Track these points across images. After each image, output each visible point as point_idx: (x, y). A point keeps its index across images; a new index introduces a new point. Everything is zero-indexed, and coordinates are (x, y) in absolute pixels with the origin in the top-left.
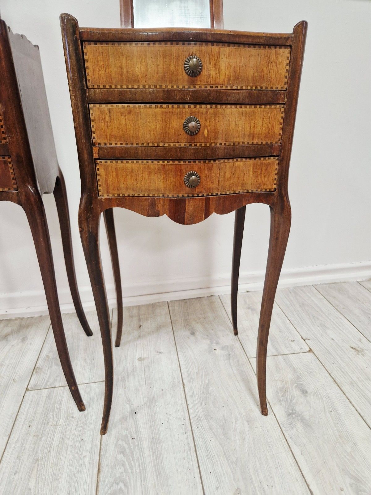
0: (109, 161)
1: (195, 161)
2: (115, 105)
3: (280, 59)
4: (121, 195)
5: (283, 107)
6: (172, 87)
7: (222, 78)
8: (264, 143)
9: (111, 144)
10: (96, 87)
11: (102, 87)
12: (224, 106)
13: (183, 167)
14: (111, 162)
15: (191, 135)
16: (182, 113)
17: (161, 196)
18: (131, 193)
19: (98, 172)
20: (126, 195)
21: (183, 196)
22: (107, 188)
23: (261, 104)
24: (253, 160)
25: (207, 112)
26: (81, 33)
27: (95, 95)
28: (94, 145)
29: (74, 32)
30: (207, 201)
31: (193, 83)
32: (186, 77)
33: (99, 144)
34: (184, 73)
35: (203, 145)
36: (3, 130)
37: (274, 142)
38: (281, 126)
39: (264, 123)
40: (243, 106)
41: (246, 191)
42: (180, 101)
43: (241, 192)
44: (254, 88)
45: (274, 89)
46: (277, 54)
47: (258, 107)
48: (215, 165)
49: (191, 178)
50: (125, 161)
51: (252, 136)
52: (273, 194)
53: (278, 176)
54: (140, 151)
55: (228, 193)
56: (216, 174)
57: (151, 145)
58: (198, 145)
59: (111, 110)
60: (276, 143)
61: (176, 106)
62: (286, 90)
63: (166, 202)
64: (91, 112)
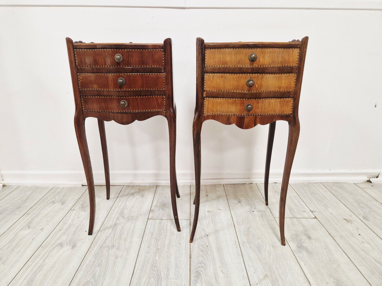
0: (210, 98)
1: (251, 98)
2: (216, 74)
3: (294, 53)
4: (214, 114)
5: (296, 74)
6: (242, 66)
7: (266, 62)
8: (286, 91)
9: (212, 91)
10: (208, 66)
11: (211, 66)
12: (266, 74)
13: (245, 101)
14: (211, 99)
15: (250, 87)
16: (246, 77)
17: (233, 115)
18: (219, 113)
19: (204, 103)
20: (216, 114)
21: (244, 115)
22: (208, 110)
23: (284, 73)
24: (280, 99)
25: (258, 77)
26: (205, 45)
27: (208, 70)
28: (204, 91)
29: (202, 45)
30: (256, 118)
31: (252, 64)
32: (249, 62)
33: (207, 91)
34: (249, 60)
35: (255, 92)
36: (164, 84)
37: (291, 91)
38: (295, 83)
39: (286, 82)
40: (275, 74)
41: (275, 114)
42: (246, 72)
43: (273, 114)
44: (281, 66)
45: (291, 66)
46: (293, 51)
47: (283, 74)
48: (261, 101)
49: (248, 107)
50: (217, 98)
51: (280, 88)
52: (290, 116)
53: (293, 107)
54: (225, 94)
55: (266, 114)
56: (261, 105)
57: (230, 91)
58: (253, 91)
59: (214, 76)
60: (292, 91)
61: (243, 74)
62: (297, 67)
63: (235, 118)
64: (205, 77)
